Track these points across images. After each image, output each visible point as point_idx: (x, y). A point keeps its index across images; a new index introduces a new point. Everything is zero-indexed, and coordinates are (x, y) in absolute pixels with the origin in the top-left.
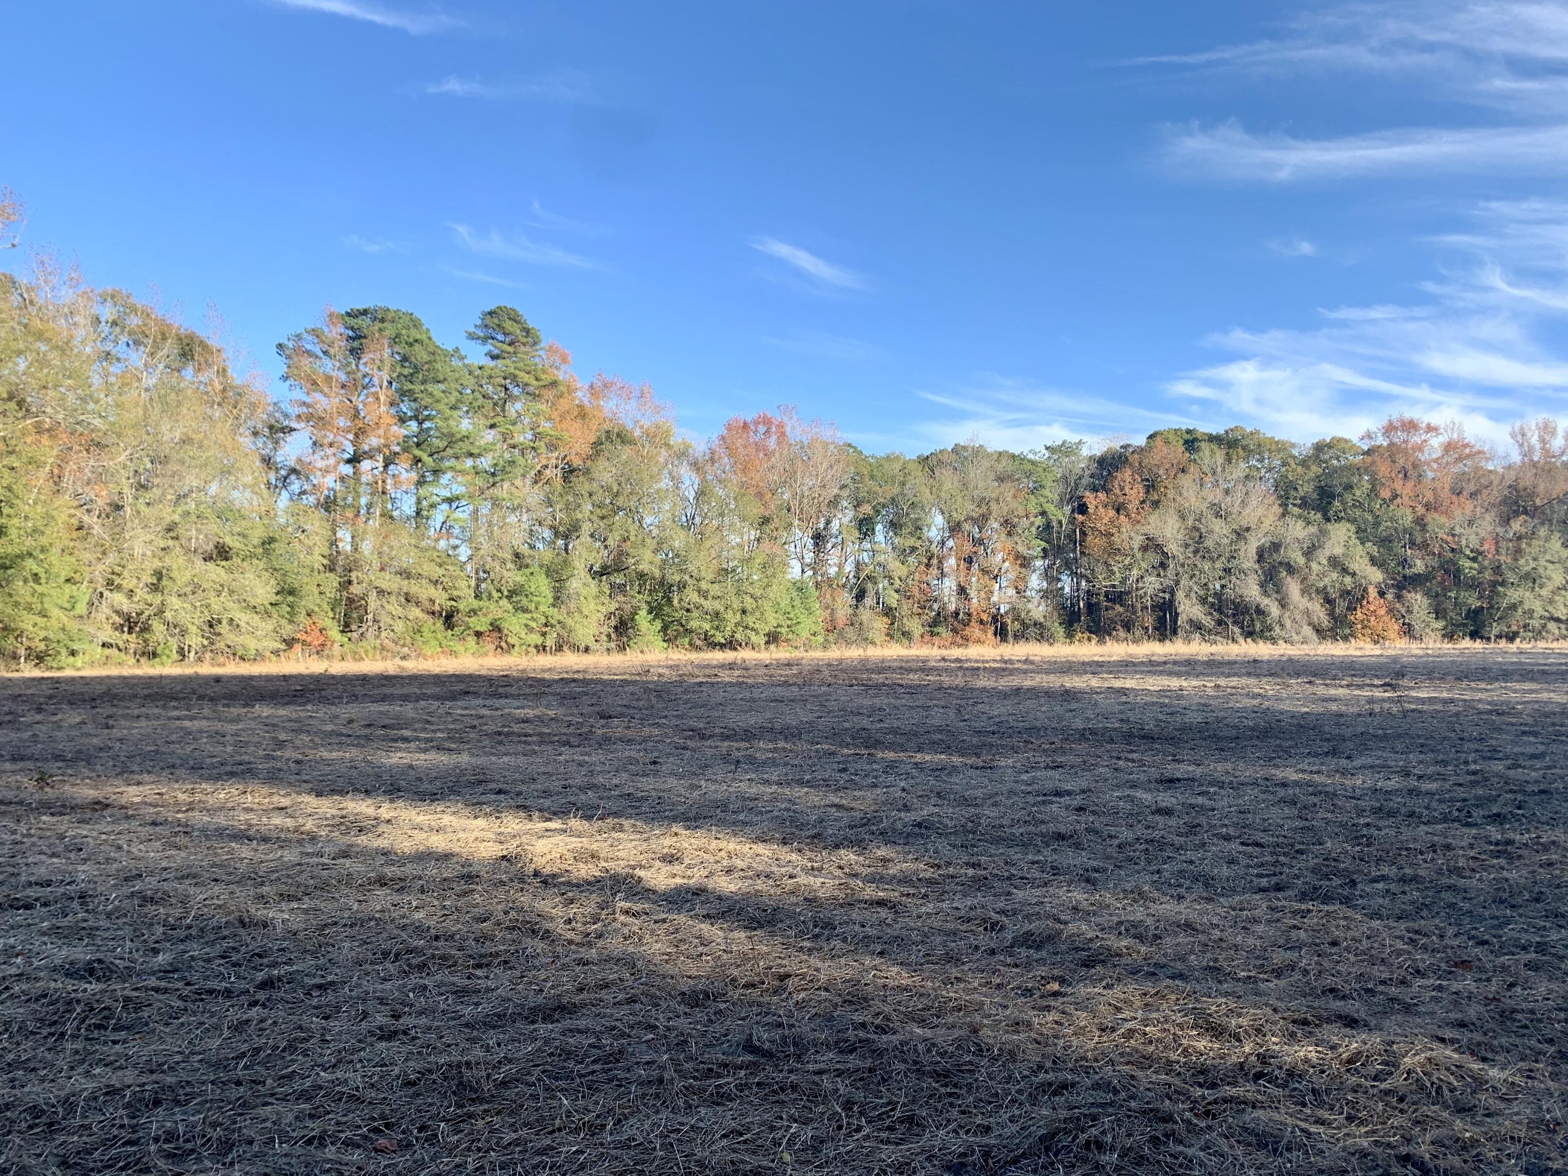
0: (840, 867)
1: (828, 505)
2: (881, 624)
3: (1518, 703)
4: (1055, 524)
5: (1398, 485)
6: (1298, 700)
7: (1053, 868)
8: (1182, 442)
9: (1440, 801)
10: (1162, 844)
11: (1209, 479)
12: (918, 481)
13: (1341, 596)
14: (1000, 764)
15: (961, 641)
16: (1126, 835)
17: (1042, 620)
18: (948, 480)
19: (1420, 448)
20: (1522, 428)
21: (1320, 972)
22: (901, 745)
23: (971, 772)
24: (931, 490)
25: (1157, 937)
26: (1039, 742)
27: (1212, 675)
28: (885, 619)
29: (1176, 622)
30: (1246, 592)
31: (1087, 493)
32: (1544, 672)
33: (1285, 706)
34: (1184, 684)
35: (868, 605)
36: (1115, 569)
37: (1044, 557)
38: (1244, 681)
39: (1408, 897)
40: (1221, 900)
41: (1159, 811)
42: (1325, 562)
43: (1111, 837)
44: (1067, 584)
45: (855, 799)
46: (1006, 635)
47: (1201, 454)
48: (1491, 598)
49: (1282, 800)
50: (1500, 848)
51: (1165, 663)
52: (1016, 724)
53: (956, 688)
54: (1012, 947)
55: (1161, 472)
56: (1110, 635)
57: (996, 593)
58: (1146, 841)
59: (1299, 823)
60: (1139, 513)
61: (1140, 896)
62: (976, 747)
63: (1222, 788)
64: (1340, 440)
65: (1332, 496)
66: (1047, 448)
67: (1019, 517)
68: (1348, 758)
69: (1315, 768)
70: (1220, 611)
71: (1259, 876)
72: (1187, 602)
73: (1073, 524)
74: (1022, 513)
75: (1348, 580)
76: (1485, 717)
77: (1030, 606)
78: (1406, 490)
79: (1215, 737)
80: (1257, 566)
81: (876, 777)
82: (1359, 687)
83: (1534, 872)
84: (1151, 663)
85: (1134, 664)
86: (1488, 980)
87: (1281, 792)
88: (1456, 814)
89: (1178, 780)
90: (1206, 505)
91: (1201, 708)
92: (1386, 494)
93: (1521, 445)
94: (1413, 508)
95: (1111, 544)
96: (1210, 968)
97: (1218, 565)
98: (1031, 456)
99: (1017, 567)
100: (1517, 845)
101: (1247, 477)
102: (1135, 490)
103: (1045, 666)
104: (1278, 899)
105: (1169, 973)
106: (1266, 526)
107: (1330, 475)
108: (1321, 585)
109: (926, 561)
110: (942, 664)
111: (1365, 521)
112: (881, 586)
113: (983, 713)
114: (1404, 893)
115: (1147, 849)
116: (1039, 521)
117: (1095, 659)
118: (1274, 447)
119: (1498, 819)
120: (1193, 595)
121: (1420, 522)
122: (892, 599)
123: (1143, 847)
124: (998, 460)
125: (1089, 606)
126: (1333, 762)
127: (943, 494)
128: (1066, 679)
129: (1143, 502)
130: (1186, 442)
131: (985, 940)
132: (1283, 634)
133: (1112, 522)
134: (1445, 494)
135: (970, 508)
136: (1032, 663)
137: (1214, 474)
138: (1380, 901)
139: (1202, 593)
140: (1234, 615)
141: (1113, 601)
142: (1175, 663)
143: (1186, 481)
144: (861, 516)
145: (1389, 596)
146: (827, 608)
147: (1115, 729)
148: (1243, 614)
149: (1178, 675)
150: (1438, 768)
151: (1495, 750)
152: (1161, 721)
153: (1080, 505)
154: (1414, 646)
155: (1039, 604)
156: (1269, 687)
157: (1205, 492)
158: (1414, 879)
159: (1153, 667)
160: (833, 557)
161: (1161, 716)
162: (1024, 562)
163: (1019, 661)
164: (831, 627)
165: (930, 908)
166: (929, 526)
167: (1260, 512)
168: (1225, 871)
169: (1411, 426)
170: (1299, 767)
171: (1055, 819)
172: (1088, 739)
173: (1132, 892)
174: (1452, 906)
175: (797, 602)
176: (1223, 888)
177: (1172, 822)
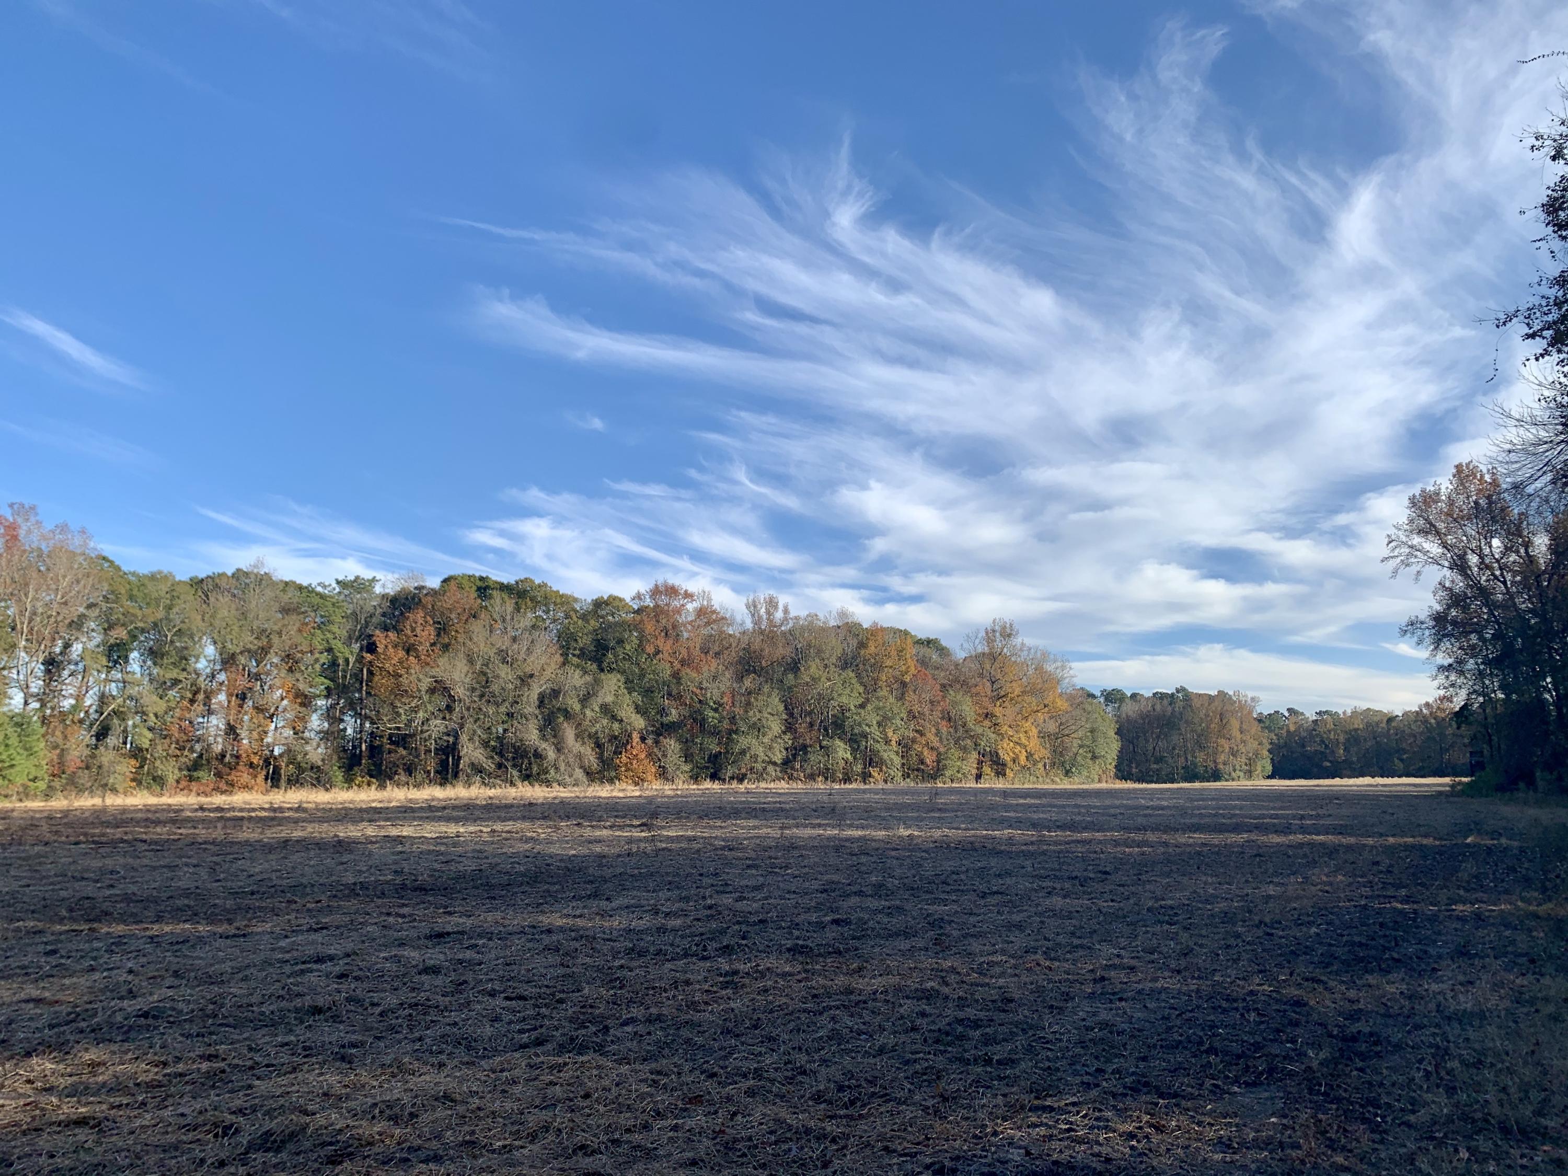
0: (29, 1081)
1: (70, 625)
2: (127, 767)
3: (745, 839)
4: (341, 661)
5: (660, 642)
6: (567, 842)
7: (305, 1048)
8: (475, 588)
9: (682, 937)
10: (425, 1007)
11: (499, 625)
12: (189, 603)
13: (609, 741)
14: (255, 929)
15: (225, 788)
16: (392, 1000)
17: (320, 763)
18: (224, 607)
19: (678, 611)
20: (754, 601)
21: (572, 1129)
22: (134, 915)
23: (220, 943)
24: (203, 616)
25: (412, 1115)
26: (304, 902)
27: (488, 819)
28: (133, 762)
29: (458, 765)
30: (526, 736)
31: (377, 632)
32: (764, 810)
33: (554, 849)
34: (462, 830)
35: (111, 745)
36: (401, 711)
37: (327, 697)
38: (519, 825)
39: (653, 1037)
40: (483, 1063)
41: (427, 970)
42: (597, 709)
43: (373, 1005)
44: (350, 726)
45: (63, 988)
46: (279, 780)
47: (492, 601)
48: (727, 744)
49: (547, 948)
50: (728, 978)
51: (444, 808)
52: (279, 882)
53: (213, 843)
54: (247, 1153)
55: (453, 616)
56: (391, 779)
57: (270, 734)
58: (410, 1006)
59: (561, 971)
60: (429, 656)
61: (399, 1070)
62: (228, 911)
63: (490, 939)
64: (615, 598)
65: (606, 649)
66: (338, 582)
67: (302, 652)
68: (608, 899)
69: (578, 912)
70: (501, 754)
71: (521, 1032)
72: (471, 746)
73: (360, 663)
74: (305, 648)
75: (616, 726)
76: (720, 852)
77: (308, 748)
78: (666, 647)
79: (489, 886)
80: (537, 712)
81: (95, 959)
82: (621, 828)
83: (753, 999)
84: (430, 808)
85: (412, 810)
86: (716, 1112)
87: (546, 940)
88: (694, 948)
89: (448, 934)
90: (494, 650)
91: (476, 855)
92: (650, 649)
93: (753, 615)
94: (671, 663)
95: (398, 685)
96: (467, 1142)
97: (503, 709)
98: (319, 589)
99: (297, 706)
100: (741, 974)
101: (533, 627)
102: (426, 633)
103: (319, 814)
104: (537, 1055)
105: (423, 1157)
106: (548, 673)
107: (605, 630)
108: (594, 730)
109: (189, 695)
110: (199, 814)
111: (633, 673)
112: (130, 723)
113: (243, 871)
114: (649, 1033)
115: (410, 1015)
116: (324, 658)
117: (374, 805)
118: (558, 601)
119: (727, 950)
120: (476, 738)
121: (676, 675)
122: (145, 739)
123: (407, 1012)
124: (284, 591)
125: (371, 748)
126: (594, 904)
127: (217, 623)
128: (341, 828)
129: (433, 645)
130: (479, 589)
131: (214, 1150)
132: (558, 777)
133: (401, 662)
134: (697, 652)
135: (249, 640)
136: (305, 810)
137: (504, 621)
138: (629, 1044)
139: (484, 736)
140: (514, 758)
141: (396, 743)
142: (454, 808)
143: (477, 627)
144: (112, 641)
145: (649, 742)
146: (56, 747)
147: (387, 882)
148: (522, 757)
149: (456, 820)
150: (682, 905)
151: (727, 884)
152: (435, 870)
153: (369, 644)
154: (666, 787)
155: (318, 746)
156: (541, 830)
157: (494, 639)
158: (659, 1018)
159: (431, 812)
160: (69, 687)
161: (437, 866)
162: (305, 701)
163: (290, 809)
164: (59, 770)
165: (148, 1119)
166: (197, 658)
167: (543, 660)
168: (488, 1030)
169: (672, 591)
170: (565, 911)
171: (313, 990)
172: (358, 895)
173: (390, 1066)
174: (688, 1041)
175: (14, 741)
176: (485, 1049)
177: (439, 981)
